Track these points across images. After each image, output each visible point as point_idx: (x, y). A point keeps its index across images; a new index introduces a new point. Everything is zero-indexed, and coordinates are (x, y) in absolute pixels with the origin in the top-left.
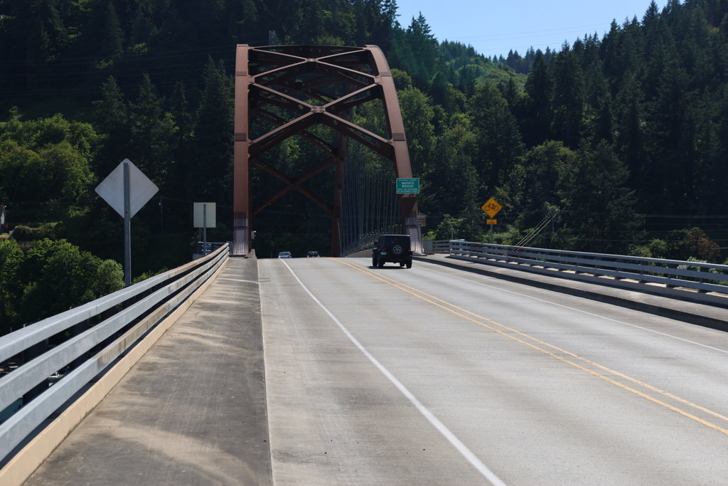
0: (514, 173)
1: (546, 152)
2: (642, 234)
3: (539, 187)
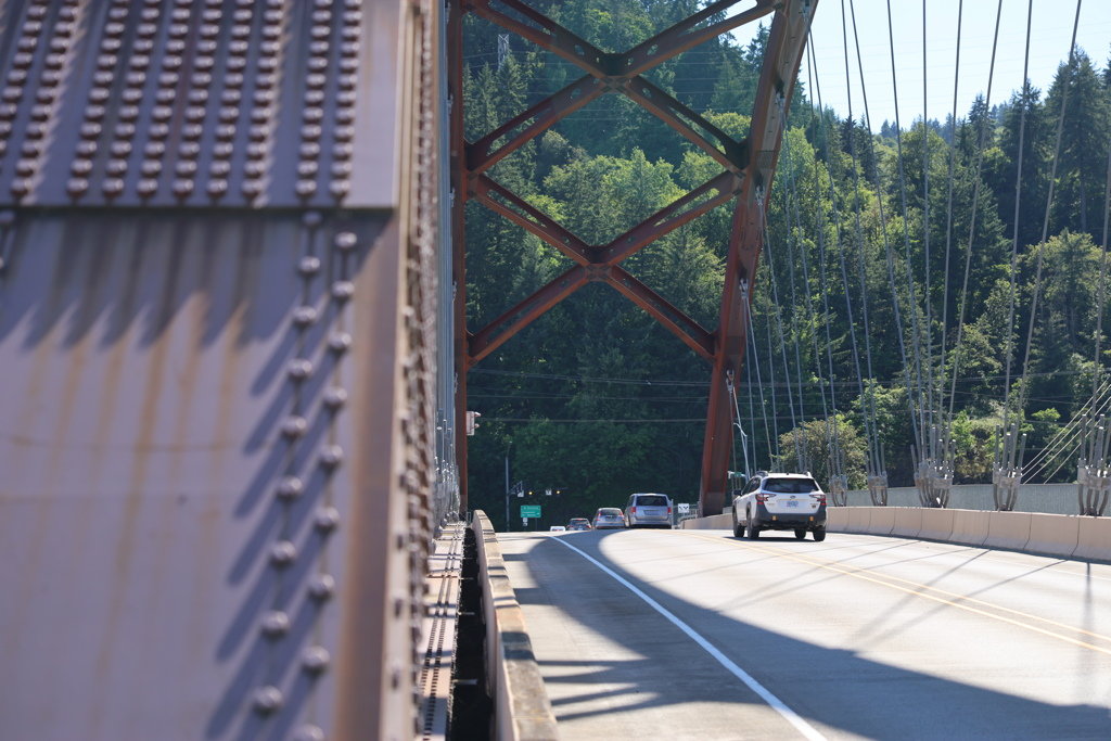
0: (995, 296)
1: (1061, 255)
3: (1056, 324)
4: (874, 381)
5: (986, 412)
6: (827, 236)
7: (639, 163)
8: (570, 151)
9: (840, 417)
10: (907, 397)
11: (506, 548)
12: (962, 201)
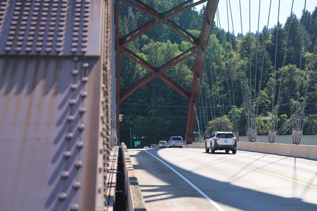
0: (269, 82)
1: (288, 71)
3: (286, 90)
4: (235, 106)
5: (267, 115)
6: (222, 65)
7: (169, 44)
8: (149, 40)
9: (225, 116)
10: (244, 111)
11: (131, 153)
12: (260, 55)
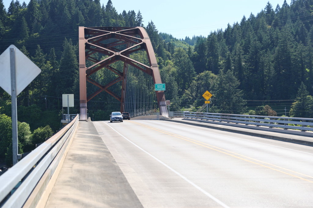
0: (192, 84)
1: (205, 75)
2: (246, 108)
3: (202, 90)
